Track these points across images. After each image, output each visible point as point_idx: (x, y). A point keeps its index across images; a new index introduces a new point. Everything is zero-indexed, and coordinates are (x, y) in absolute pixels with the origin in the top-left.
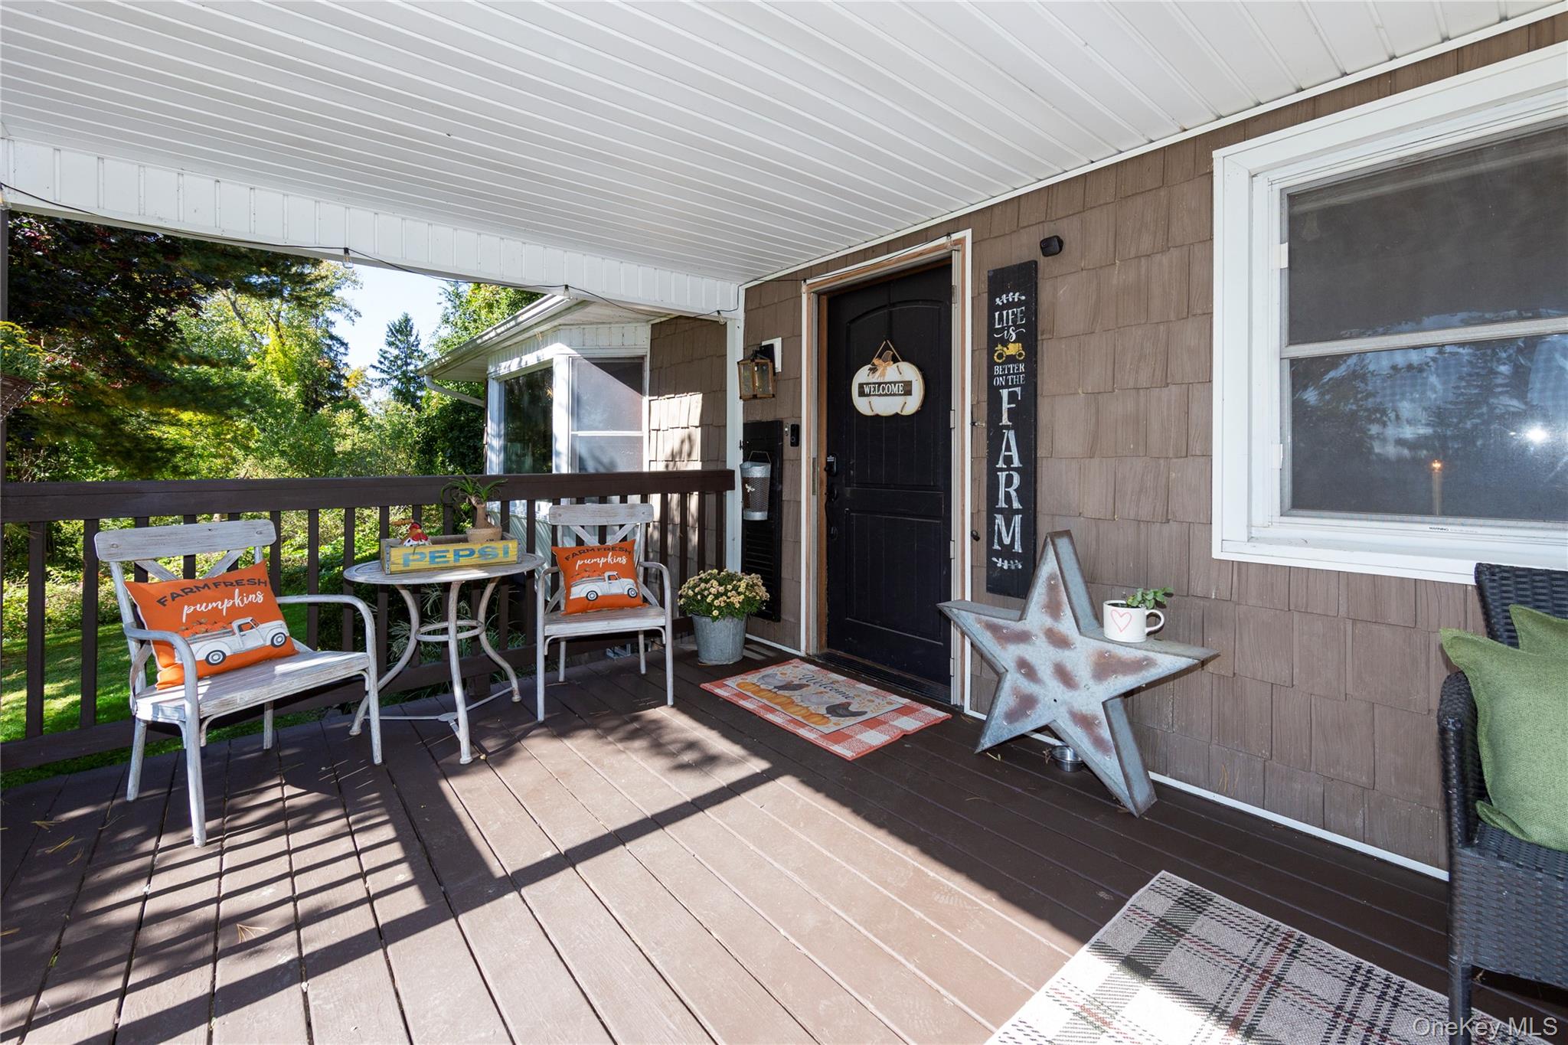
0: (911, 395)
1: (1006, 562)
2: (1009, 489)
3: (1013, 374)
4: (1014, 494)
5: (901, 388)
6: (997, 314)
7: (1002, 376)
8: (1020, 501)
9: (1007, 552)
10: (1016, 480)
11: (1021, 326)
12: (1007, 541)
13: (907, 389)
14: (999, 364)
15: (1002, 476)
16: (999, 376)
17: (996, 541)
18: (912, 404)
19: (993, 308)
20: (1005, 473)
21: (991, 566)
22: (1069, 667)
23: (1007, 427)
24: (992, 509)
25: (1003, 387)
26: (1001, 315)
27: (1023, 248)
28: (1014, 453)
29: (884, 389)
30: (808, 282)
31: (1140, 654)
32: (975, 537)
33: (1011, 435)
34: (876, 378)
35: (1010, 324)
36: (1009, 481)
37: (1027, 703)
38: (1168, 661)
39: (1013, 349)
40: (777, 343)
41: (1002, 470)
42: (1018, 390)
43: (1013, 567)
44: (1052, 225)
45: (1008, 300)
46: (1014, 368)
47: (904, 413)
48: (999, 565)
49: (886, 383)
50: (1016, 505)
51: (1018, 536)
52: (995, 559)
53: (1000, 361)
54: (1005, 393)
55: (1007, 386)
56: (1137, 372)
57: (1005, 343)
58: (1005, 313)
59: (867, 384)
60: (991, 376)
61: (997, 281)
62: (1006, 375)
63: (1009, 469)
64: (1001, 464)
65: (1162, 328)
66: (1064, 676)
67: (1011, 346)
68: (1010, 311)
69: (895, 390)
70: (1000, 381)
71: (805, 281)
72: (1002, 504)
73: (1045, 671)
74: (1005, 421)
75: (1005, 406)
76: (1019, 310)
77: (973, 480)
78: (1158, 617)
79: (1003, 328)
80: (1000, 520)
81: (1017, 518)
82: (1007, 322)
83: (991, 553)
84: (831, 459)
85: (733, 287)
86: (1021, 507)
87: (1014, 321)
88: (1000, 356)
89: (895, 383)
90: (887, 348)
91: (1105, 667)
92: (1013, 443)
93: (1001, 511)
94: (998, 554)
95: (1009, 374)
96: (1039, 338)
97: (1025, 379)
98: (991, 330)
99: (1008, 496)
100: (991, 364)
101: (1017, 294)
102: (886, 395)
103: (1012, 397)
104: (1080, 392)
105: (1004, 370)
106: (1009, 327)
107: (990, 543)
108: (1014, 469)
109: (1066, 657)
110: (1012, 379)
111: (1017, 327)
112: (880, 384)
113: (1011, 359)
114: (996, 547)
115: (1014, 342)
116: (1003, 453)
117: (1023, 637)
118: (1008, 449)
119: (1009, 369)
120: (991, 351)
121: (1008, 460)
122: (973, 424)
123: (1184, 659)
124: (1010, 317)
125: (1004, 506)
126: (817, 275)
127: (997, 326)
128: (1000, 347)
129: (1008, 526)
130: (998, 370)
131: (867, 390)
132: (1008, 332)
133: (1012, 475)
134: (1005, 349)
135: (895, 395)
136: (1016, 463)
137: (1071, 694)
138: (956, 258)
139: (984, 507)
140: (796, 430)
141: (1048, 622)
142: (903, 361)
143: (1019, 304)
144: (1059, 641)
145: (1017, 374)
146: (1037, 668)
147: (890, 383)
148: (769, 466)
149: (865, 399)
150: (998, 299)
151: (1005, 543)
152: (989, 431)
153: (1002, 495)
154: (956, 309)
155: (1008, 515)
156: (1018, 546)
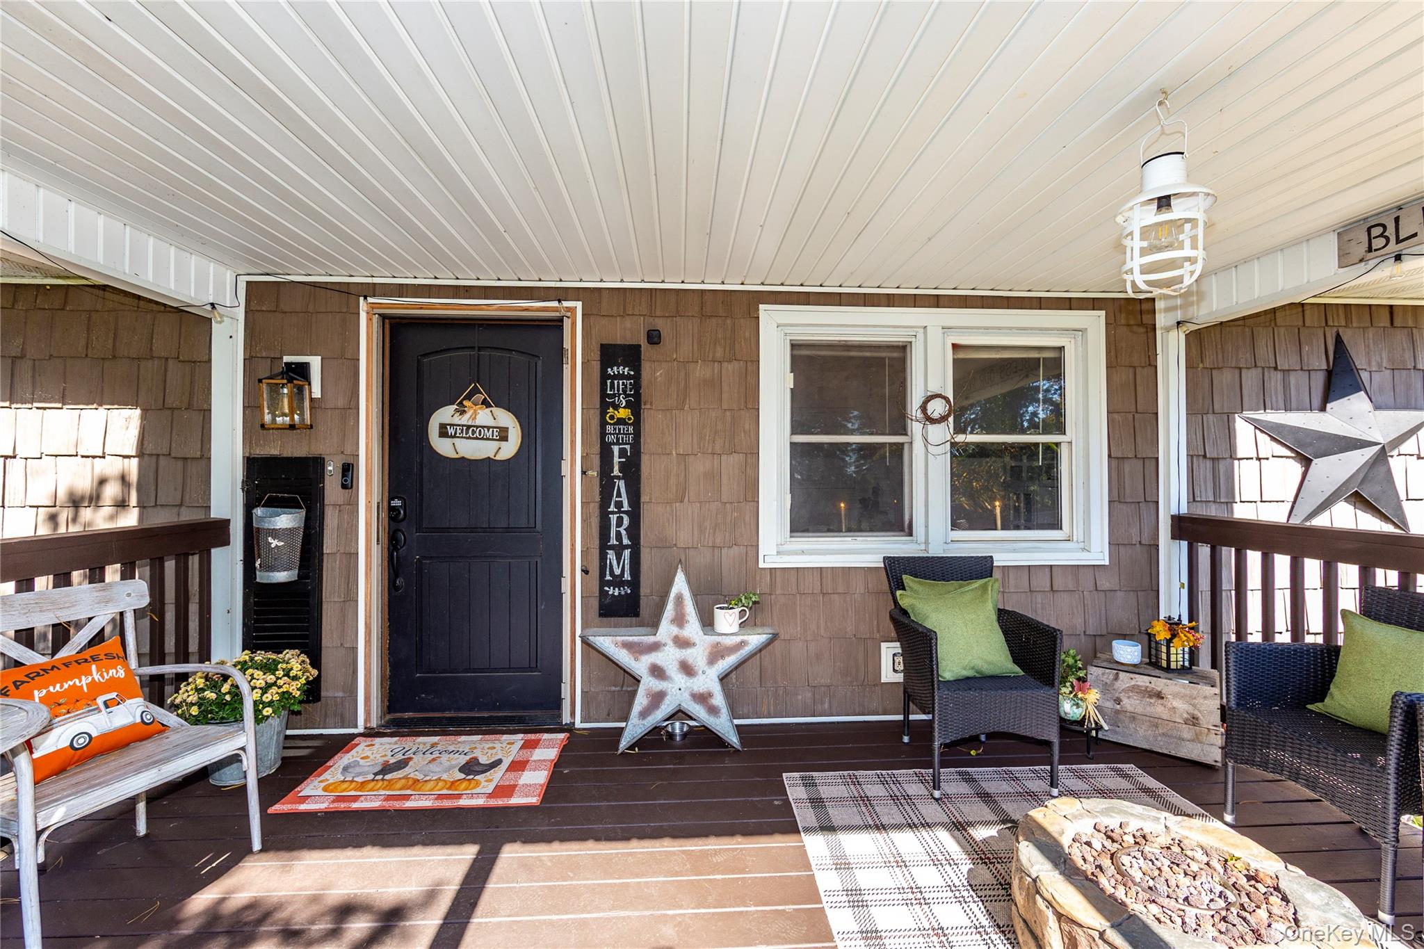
0: (507, 441)
1: (617, 589)
2: (619, 529)
3: (624, 434)
4: (624, 532)
5: (496, 434)
6: (609, 381)
7: (613, 434)
8: (630, 538)
9: (618, 582)
10: (626, 521)
11: (630, 395)
12: (617, 572)
13: (503, 434)
14: (611, 424)
15: (614, 518)
16: (610, 434)
17: (608, 573)
18: (509, 449)
19: (604, 376)
20: (616, 516)
21: (603, 593)
22: (690, 661)
23: (618, 478)
24: (604, 546)
25: (614, 444)
26: (612, 384)
27: (626, 331)
28: (624, 499)
29: (474, 432)
30: (370, 300)
31: (738, 639)
32: (585, 571)
33: (622, 484)
34: (465, 420)
35: (621, 392)
36: (620, 522)
37: (657, 698)
38: (755, 640)
39: (623, 413)
40: (315, 362)
41: (613, 513)
42: (628, 447)
43: (623, 593)
44: (651, 319)
45: (618, 372)
46: (624, 429)
47: (498, 458)
48: (610, 593)
49: (477, 427)
50: (626, 541)
51: (627, 567)
52: (607, 589)
53: (612, 422)
54: (616, 449)
55: (618, 443)
56: (714, 442)
57: (616, 407)
58: (616, 382)
59: (451, 425)
60: (603, 434)
61: (610, 354)
62: (617, 434)
63: (620, 512)
64: (612, 508)
65: (728, 413)
66: (687, 669)
67: (620, 410)
68: (621, 382)
69: (489, 434)
70: (611, 438)
71: (365, 298)
72: (613, 541)
73: (672, 670)
74: (616, 472)
75: (616, 460)
76: (628, 382)
77: (583, 521)
78: (745, 610)
79: (614, 394)
80: (611, 555)
81: (627, 553)
82: (618, 390)
83: (603, 582)
84: (397, 503)
85: (229, 276)
86: (630, 543)
87: (624, 391)
88: (612, 417)
89: (488, 428)
90: (475, 391)
91: (716, 654)
92: (623, 491)
93: (612, 547)
94: (609, 584)
95: (620, 433)
96: (643, 407)
97: (633, 439)
98: (603, 395)
99: (619, 535)
100: (603, 424)
101: (627, 369)
102: (477, 438)
103: (622, 453)
104: (674, 452)
105: (615, 429)
106: (620, 395)
107: (602, 575)
108: (624, 512)
109: (688, 654)
110: (623, 438)
111: (627, 396)
112: (469, 427)
113: (621, 421)
114: (608, 578)
115: (624, 408)
116: (615, 498)
117: (655, 647)
118: (619, 495)
119: (620, 429)
120: (603, 413)
121: (619, 505)
122: (584, 473)
123: (765, 636)
124: (621, 387)
125: (615, 542)
126: (384, 295)
127: (609, 392)
128: (611, 410)
129: (618, 560)
130: (609, 429)
131: (451, 431)
132: (619, 399)
133: (622, 517)
134: (616, 412)
135: (488, 439)
136: (626, 507)
137: (691, 681)
138: (567, 323)
139: (596, 543)
140: (348, 470)
141: (675, 630)
142: (496, 406)
143: (628, 377)
144: (683, 643)
145: (626, 434)
146: (666, 668)
147: (483, 427)
148: (303, 512)
149: (448, 441)
150: (609, 370)
151: (616, 573)
152: (601, 480)
153: (613, 534)
154: (567, 369)
155: (619, 550)
156: (627, 576)
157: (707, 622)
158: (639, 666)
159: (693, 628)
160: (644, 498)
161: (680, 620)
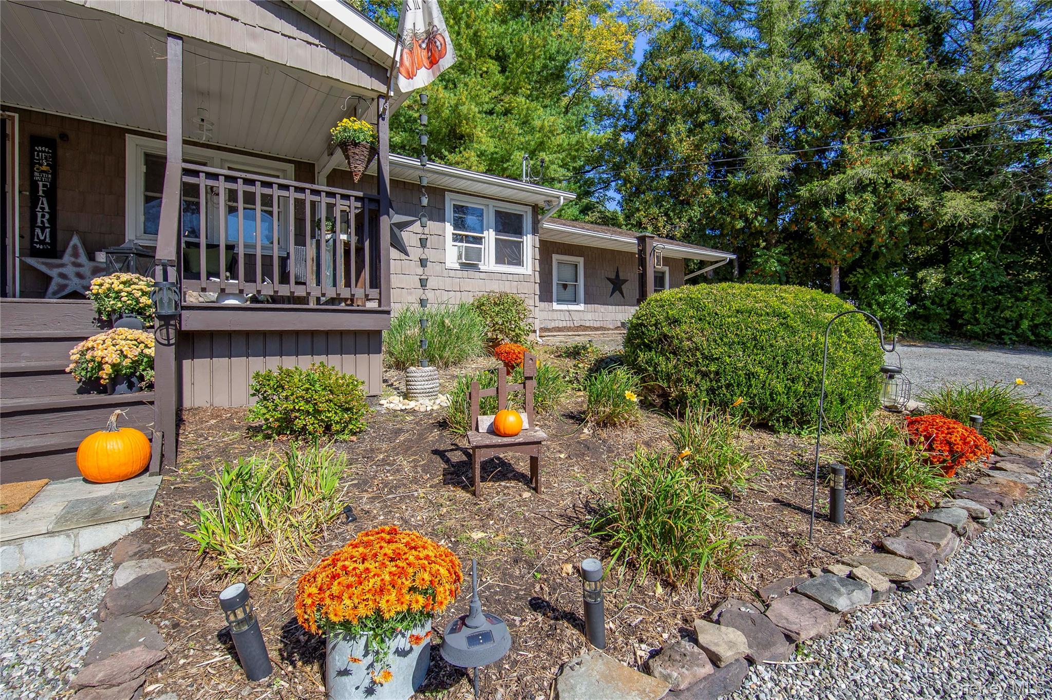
1: (41, 246)
2: (43, 219)
3: (45, 177)
4: (46, 221)
6: (36, 153)
7: (39, 177)
8: (49, 224)
9: (42, 243)
10: (47, 216)
11: (50, 161)
12: (42, 238)
14: (37, 172)
15: (39, 215)
16: (37, 177)
17: (36, 238)
19: (32, 151)
21: (33, 247)
22: (82, 273)
23: (42, 196)
24: (33, 226)
25: (39, 181)
26: (38, 154)
27: (47, 131)
28: (46, 206)
32: (22, 237)
33: (44, 199)
36: (43, 216)
37: (63, 287)
39: (45, 168)
41: (39, 212)
42: (47, 184)
43: (45, 247)
44: (63, 130)
45: (42, 149)
46: (45, 175)
48: (37, 247)
50: (47, 225)
51: (48, 237)
52: (35, 245)
54: (41, 184)
55: (41, 181)
56: (100, 189)
57: (41, 165)
58: (40, 154)
60: (31, 176)
61: (36, 141)
62: (41, 178)
63: (43, 212)
64: (38, 209)
66: (80, 276)
67: (43, 167)
68: (43, 154)
70: (37, 179)
72: (39, 225)
73: (72, 276)
74: (41, 193)
75: (41, 188)
76: (48, 155)
77: (21, 214)
79: (39, 159)
80: (38, 231)
81: (48, 230)
82: (42, 158)
83: (32, 242)
86: (49, 226)
87: (46, 158)
88: (37, 169)
92: (45, 202)
93: (39, 227)
94: (37, 243)
95: (43, 177)
96: (58, 167)
97: (52, 181)
98: (31, 159)
99: (42, 222)
100: (31, 172)
101: (47, 149)
103: (44, 186)
104: (77, 190)
105: (40, 175)
106: (43, 160)
107: (32, 239)
108: (46, 212)
109: (81, 270)
110: (45, 179)
111: (47, 161)
113: (44, 172)
114: (36, 241)
115: (46, 166)
116: (40, 205)
117: (62, 265)
118: (42, 204)
119: (42, 175)
120: (31, 167)
121: (43, 209)
122: (20, 192)
124: (44, 156)
127: (36, 157)
128: (37, 166)
129: (42, 233)
130: (36, 174)
133: (45, 214)
134: (41, 167)
136: (47, 210)
137: (83, 282)
138: (9, 122)
139: (28, 225)
141: (73, 259)
143: (49, 153)
144: (77, 265)
145: (47, 178)
146: (68, 275)
150: (36, 148)
152: (30, 197)
153: (39, 220)
154: (9, 144)
155: (43, 229)
156: (48, 240)
157: (91, 258)
158: (54, 273)
159: (83, 259)
160: (59, 208)
161: (76, 255)
